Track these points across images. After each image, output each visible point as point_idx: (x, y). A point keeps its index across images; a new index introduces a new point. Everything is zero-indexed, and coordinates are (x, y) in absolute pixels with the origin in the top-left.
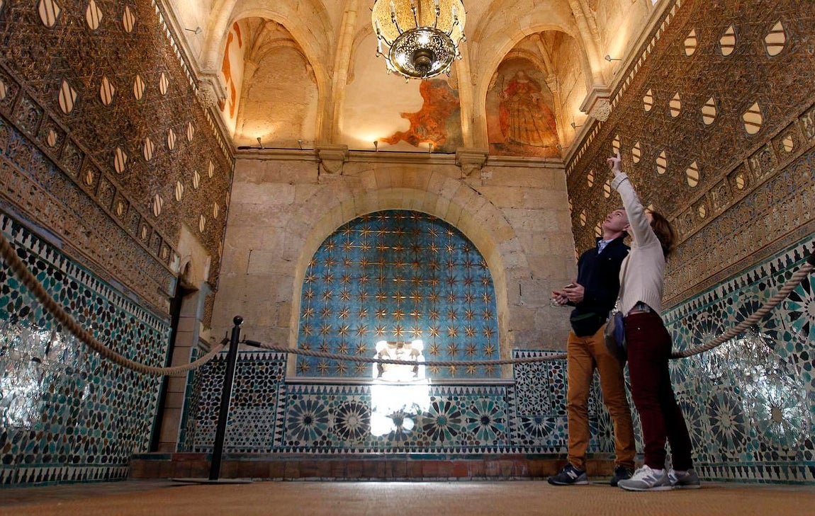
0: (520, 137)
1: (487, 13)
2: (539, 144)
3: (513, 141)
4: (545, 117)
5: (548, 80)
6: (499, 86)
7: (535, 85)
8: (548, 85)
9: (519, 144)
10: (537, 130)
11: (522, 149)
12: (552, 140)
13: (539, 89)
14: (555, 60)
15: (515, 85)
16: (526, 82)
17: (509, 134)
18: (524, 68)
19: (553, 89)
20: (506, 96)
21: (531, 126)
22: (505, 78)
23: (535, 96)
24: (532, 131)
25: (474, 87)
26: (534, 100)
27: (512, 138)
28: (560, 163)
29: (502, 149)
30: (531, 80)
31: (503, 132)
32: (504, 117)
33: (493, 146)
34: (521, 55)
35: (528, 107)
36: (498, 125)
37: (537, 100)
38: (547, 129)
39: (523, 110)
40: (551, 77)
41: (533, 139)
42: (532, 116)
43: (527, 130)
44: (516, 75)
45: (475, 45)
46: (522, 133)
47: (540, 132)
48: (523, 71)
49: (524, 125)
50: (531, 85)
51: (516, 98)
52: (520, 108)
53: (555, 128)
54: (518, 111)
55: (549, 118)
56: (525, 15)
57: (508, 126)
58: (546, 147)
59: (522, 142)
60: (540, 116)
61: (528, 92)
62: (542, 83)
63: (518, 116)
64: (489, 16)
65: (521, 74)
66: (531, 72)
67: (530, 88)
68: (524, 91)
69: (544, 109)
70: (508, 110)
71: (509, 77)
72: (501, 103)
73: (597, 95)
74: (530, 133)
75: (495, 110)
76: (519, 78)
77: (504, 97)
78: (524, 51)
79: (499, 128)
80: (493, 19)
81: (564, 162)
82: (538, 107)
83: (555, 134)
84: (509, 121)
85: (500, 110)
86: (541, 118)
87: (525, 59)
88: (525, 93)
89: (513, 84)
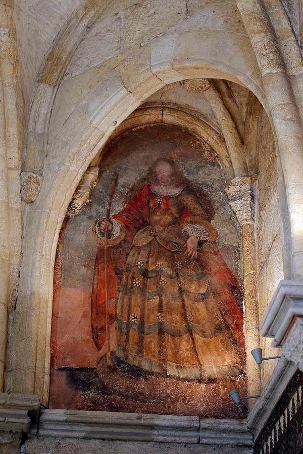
0: (140, 352)
1: (81, 13)
2: (191, 372)
3: (119, 362)
4: (216, 294)
5: (231, 190)
6: (100, 202)
7: (198, 202)
8: (232, 204)
9: (136, 372)
10: (190, 331)
11: (142, 386)
12: (229, 359)
13: (209, 213)
14: (252, 137)
15: (145, 200)
16: (175, 191)
17: (112, 341)
18: (174, 154)
19: (243, 216)
20: (117, 229)
21: (174, 321)
22: (121, 181)
23: (193, 232)
24: (176, 335)
25: (28, 207)
26: (191, 244)
27: (120, 354)
28: (241, 432)
29: (86, 386)
30: (189, 188)
31: (97, 335)
32: (105, 291)
33: (62, 378)
34: (169, 118)
35: (172, 266)
36: (84, 316)
37: (200, 243)
38: (218, 329)
39: (158, 273)
40: (238, 185)
41: (177, 359)
42: (181, 290)
43: (161, 332)
44: (152, 172)
45: (46, 92)
46: (147, 339)
47: (196, 336)
48: (171, 162)
49: (154, 317)
50: (189, 201)
51: (142, 239)
52: (151, 268)
53: (239, 327)
54: (145, 274)
55: (226, 296)
56: (164, 34)
57: (113, 318)
58: (211, 380)
59: (146, 366)
60: (203, 291)
61: (177, 222)
62: (217, 197)
63: (143, 289)
64: (85, 22)
65: (164, 170)
66: (192, 164)
67: (183, 211)
68: (168, 219)
69: (214, 270)
70: (118, 273)
71: (129, 178)
72: (101, 250)
73: (292, 310)
74: (168, 337)
75: (83, 270)
76: (157, 181)
77: (109, 235)
78: (177, 109)
79: (86, 325)
80: (94, 31)
81: (252, 430)
82: (200, 264)
83: (238, 343)
84: (116, 304)
85: (97, 271)
86: (204, 297)
87: (179, 128)
88: (170, 224)
89: (137, 199)
